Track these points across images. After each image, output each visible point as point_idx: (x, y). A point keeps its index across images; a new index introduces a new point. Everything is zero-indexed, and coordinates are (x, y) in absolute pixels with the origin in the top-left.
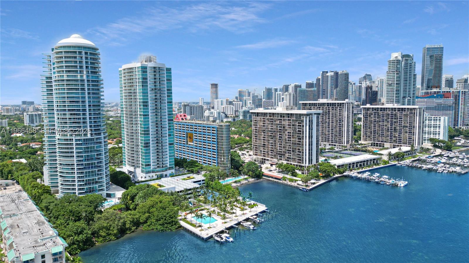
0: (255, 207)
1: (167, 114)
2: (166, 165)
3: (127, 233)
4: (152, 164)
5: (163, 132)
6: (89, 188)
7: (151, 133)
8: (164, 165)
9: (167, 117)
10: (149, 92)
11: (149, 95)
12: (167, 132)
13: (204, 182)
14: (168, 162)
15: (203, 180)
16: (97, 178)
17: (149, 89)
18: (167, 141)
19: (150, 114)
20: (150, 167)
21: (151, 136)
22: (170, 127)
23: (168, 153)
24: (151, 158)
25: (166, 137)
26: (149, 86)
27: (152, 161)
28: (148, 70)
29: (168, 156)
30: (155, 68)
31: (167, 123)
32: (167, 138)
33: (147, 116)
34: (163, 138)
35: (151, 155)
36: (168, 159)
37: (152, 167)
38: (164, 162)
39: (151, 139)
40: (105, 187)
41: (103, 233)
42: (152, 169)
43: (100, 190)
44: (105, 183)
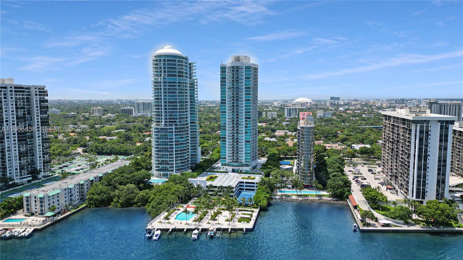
0: (243, 222)
1: (244, 111)
2: (241, 161)
3: (133, 206)
5: (239, 129)
6: (165, 167)
7: (227, 129)
8: (239, 161)
9: (244, 114)
10: (227, 91)
11: (227, 93)
12: (244, 129)
14: (244, 158)
15: (256, 183)
16: (169, 160)
17: (227, 88)
18: (244, 138)
19: (227, 111)
21: (227, 132)
22: (247, 124)
23: (244, 150)
24: (227, 152)
25: (242, 134)
26: (227, 85)
27: (227, 155)
28: (227, 70)
29: (244, 152)
30: (233, 67)
31: (244, 120)
32: (244, 135)
33: (224, 112)
34: (239, 135)
35: (227, 149)
36: (244, 155)
37: (227, 161)
38: (239, 158)
39: (227, 135)
40: (174, 169)
41: (115, 200)
42: (227, 162)
43: (171, 170)
44: (174, 166)
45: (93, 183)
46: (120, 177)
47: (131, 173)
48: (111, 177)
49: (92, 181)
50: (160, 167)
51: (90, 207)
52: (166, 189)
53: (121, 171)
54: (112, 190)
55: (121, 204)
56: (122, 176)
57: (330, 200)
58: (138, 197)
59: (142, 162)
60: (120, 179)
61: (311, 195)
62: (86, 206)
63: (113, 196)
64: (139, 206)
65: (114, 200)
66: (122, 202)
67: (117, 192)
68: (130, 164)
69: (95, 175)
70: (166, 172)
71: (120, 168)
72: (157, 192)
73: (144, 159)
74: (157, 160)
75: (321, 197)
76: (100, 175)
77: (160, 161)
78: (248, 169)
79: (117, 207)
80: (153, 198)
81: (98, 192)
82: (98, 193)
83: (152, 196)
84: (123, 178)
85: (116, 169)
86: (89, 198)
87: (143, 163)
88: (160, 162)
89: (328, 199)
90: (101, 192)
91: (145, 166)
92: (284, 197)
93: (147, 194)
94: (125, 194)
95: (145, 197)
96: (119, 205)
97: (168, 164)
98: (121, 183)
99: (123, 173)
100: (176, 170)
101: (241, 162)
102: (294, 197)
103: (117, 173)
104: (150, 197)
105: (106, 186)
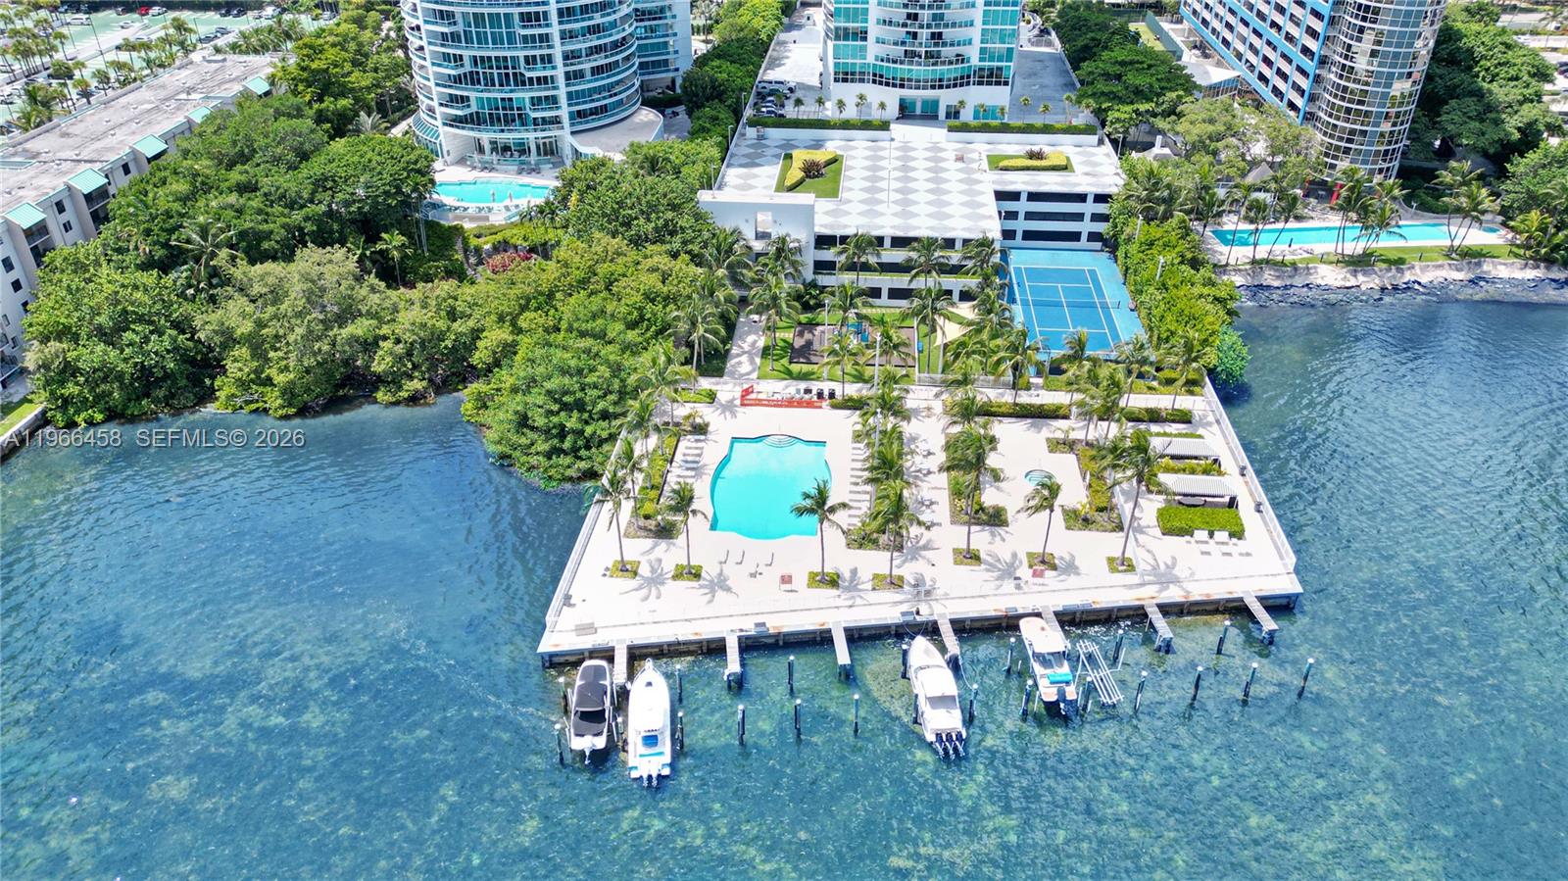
2: (959, 50)
3: (375, 402)
4: (874, 31)
6: (503, 99)
8: (948, 52)
13: (1102, 208)
14: (975, 33)
15: (1101, 198)
16: (521, 54)
20: (863, 49)
36: (977, 15)
37: (873, 51)
38: (948, 33)
40: (564, 112)
41: (238, 364)
42: (870, 59)
43: (544, 121)
44: (562, 93)
45: (50, 247)
46: (233, 198)
47: (304, 156)
48: (163, 199)
49: (37, 232)
50: (473, 102)
51: (71, 425)
52: (583, 283)
53: (224, 143)
54: (198, 290)
55: (289, 393)
56: (247, 188)
57: (1538, 283)
58: (398, 341)
59: (348, 67)
60: (240, 212)
61: (1422, 254)
62: (43, 421)
63: (217, 339)
64: (414, 399)
65: (232, 367)
66: (292, 382)
67: (235, 314)
68: (272, 84)
69: (52, 184)
70: (511, 136)
71: (219, 119)
72: (524, 308)
73: (352, 46)
74: (446, 57)
75: (1479, 264)
76: (89, 181)
77: (467, 61)
78: (996, 96)
79: (266, 410)
80: (509, 350)
81: (102, 319)
82: (100, 329)
83: (495, 336)
84: (256, 203)
85: (189, 122)
86: (45, 366)
87: (356, 74)
88: (468, 67)
89: (1519, 275)
90: (123, 322)
91: (368, 89)
92: (1268, 278)
93: (453, 315)
94: (300, 331)
95: (441, 337)
96: (274, 400)
97: (521, 81)
98: (254, 248)
99: (243, 158)
100: (572, 116)
101: (961, 59)
102: (1331, 276)
103: (203, 165)
104: (476, 334)
105: (145, 267)
